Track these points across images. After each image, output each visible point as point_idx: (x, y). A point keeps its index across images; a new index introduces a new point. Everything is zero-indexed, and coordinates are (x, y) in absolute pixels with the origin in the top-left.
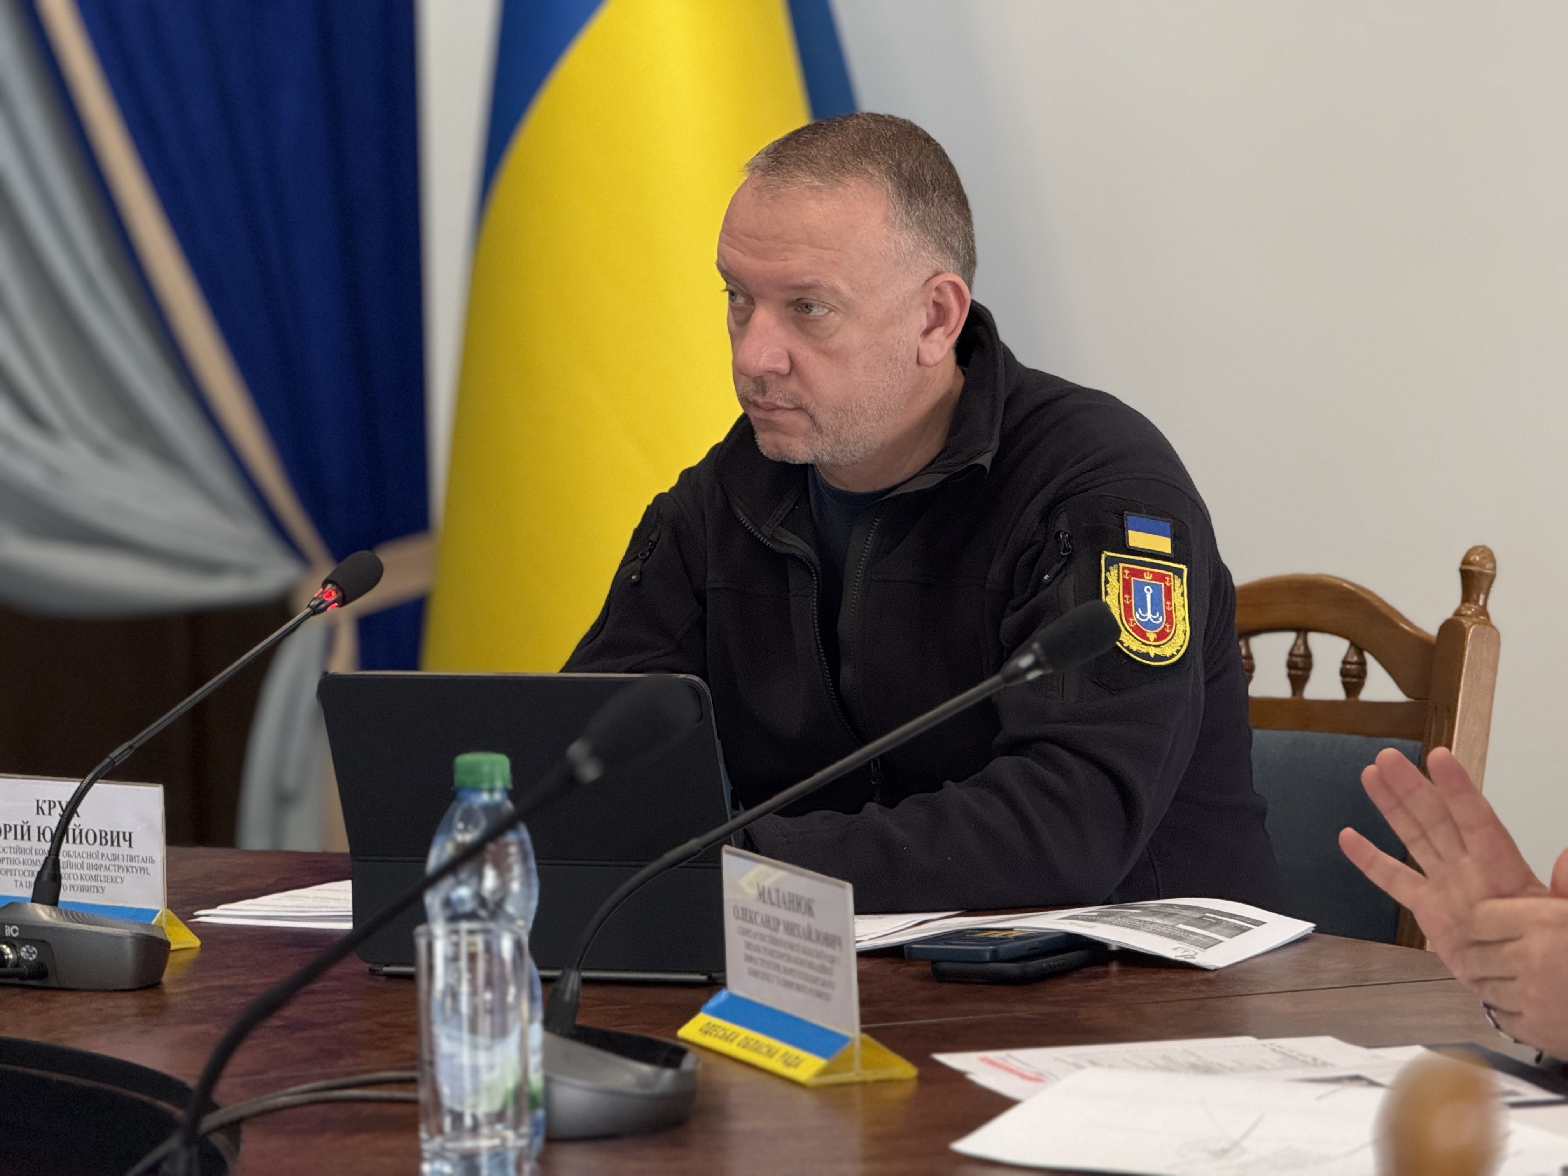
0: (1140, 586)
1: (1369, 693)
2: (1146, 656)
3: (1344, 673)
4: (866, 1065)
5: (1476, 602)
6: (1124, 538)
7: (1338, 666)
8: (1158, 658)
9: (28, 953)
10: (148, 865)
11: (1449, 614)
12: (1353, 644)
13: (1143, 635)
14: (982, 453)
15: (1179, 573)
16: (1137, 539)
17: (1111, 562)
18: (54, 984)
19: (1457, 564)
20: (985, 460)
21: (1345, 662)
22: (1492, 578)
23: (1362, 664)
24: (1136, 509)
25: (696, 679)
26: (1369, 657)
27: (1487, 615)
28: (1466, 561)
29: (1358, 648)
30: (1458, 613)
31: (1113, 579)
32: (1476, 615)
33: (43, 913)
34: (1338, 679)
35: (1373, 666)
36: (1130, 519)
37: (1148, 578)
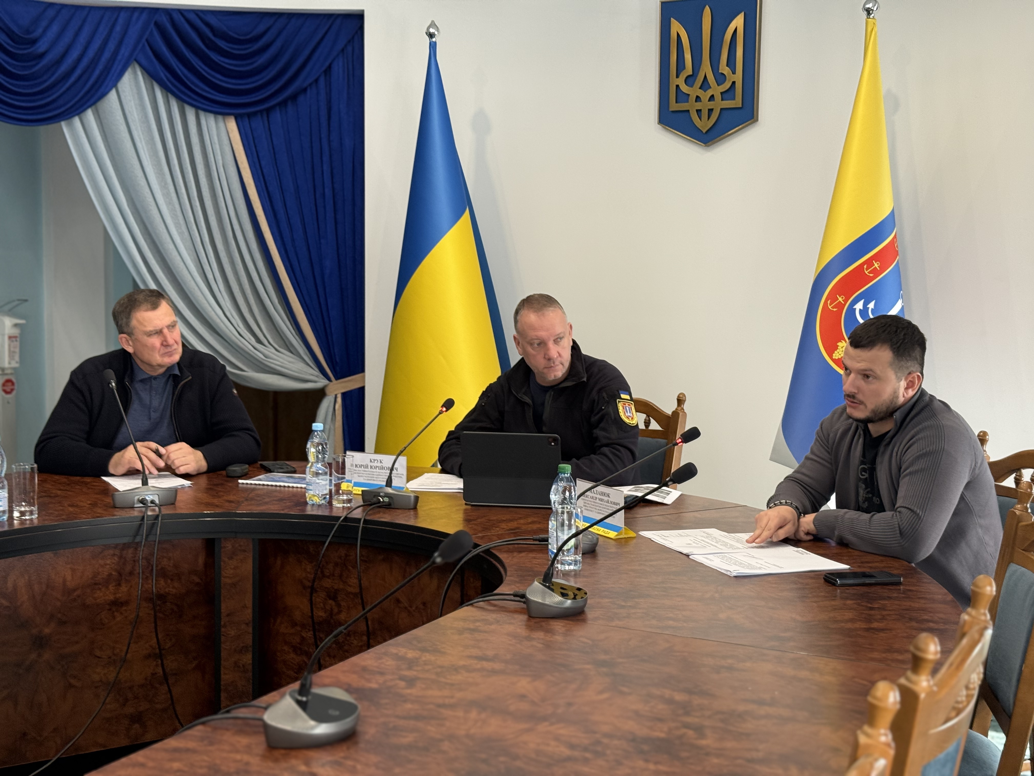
0: (626, 407)
1: (651, 427)
2: (630, 423)
3: (645, 422)
4: (625, 534)
5: (681, 406)
6: (620, 396)
7: (644, 421)
8: (633, 424)
9: (386, 499)
10: (402, 476)
11: (674, 409)
12: (647, 415)
13: (628, 418)
14: (583, 378)
15: (632, 404)
16: (623, 396)
17: (619, 402)
18: (393, 507)
19: (676, 397)
20: (585, 379)
21: (645, 420)
22: (685, 401)
23: (650, 420)
24: (621, 389)
25: (557, 435)
26: (651, 418)
27: (684, 410)
28: (678, 397)
29: (648, 416)
30: (676, 409)
31: (620, 406)
32: (681, 410)
33: (389, 490)
34: (644, 424)
35: (652, 420)
36: (620, 392)
37: (627, 405)
